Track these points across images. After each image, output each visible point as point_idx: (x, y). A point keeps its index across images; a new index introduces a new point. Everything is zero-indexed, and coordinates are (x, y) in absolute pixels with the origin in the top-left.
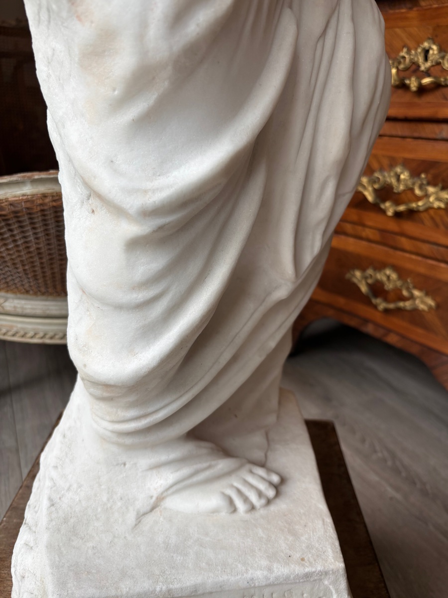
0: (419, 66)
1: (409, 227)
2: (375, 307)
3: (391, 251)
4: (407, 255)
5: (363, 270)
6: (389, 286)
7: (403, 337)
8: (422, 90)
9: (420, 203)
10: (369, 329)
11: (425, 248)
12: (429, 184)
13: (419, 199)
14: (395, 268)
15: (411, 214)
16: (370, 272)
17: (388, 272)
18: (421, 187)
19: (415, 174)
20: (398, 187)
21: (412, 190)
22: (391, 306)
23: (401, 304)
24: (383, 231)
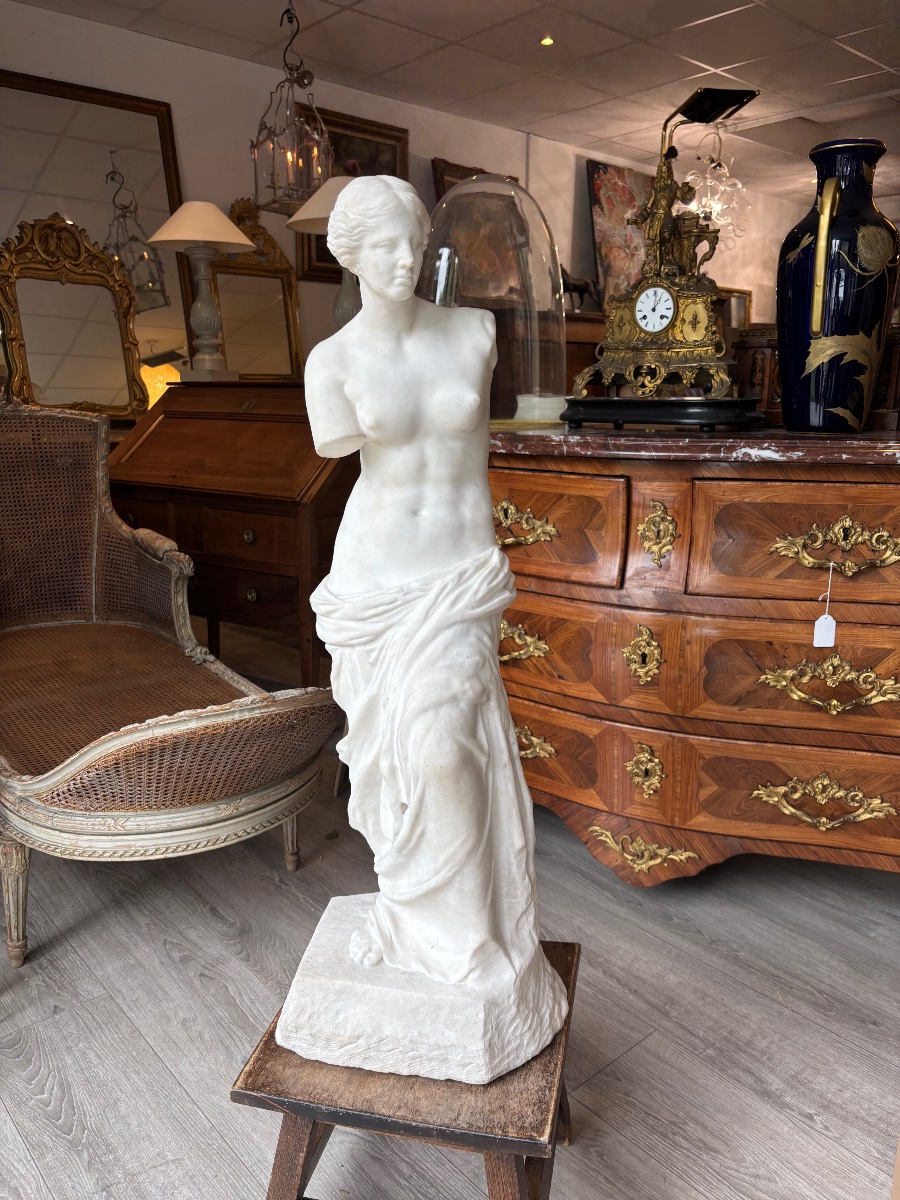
0: (501, 523)
1: (516, 673)
9: (522, 652)
12: (527, 634)
13: (520, 648)
15: (515, 662)
18: (520, 636)
21: (512, 638)
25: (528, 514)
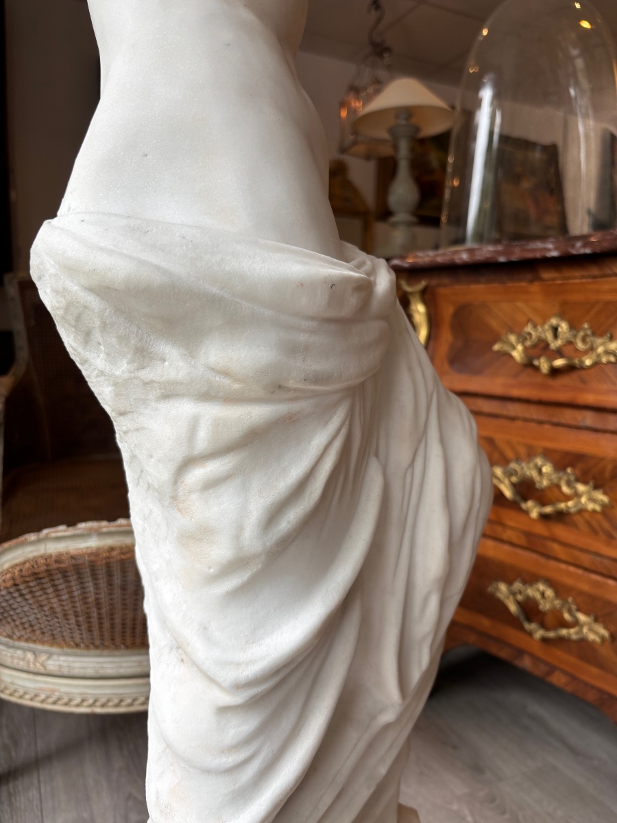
0: (547, 345)
1: (560, 531)
2: (530, 634)
3: (542, 560)
4: (563, 566)
5: (509, 583)
6: (545, 606)
7: (573, 678)
8: (555, 372)
9: (570, 504)
10: (526, 663)
11: (585, 559)
12: (578, 480)
13: (567, 498)
14: (550, 583)
15: (561, 516)
16: (518, 585)
17: (541, 587)
18: (569, 484)
19: (560, 467)
20: (541, 482)
21: (558, 487)
22: (551, 634)
23: (564, 632)
24: (529, 535)
25: (585, 329)
